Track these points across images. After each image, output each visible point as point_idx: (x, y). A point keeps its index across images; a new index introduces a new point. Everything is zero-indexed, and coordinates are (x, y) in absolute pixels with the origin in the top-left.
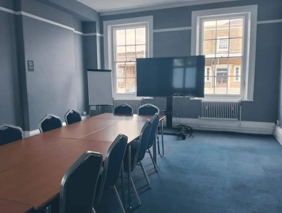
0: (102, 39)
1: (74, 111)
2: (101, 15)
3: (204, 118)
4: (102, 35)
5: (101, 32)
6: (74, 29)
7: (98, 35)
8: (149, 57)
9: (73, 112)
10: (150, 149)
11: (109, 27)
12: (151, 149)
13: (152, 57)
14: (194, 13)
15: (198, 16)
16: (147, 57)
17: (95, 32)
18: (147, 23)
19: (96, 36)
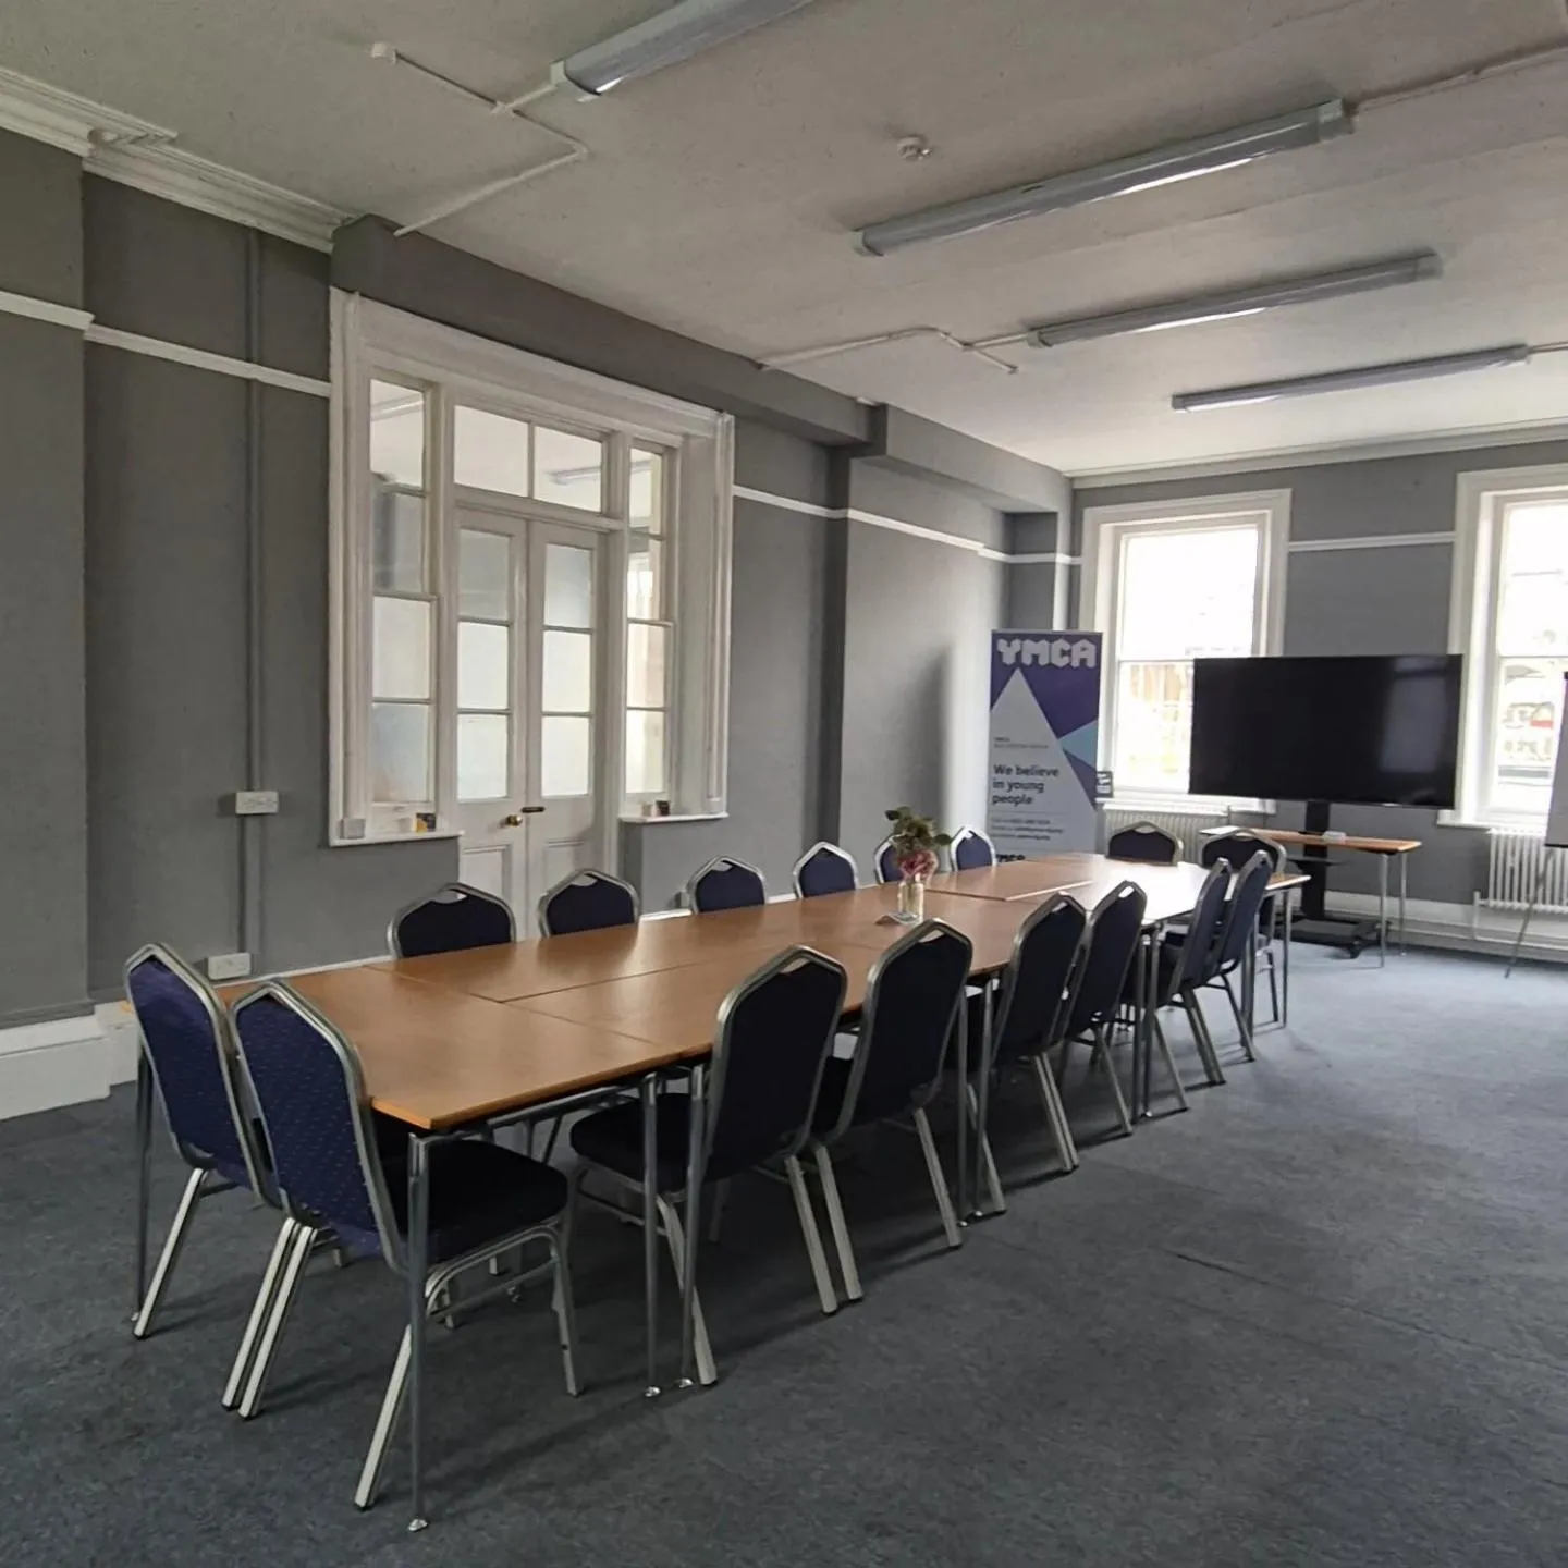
0: (1073, 573)
1: (975, 835)
2: (1077, 485)
3: (1500, 903)
4: (1077, 561)
5: (1074, 551)
6: (981, 545)
7: (1062, 559)
8: (1262, 654)
9: (970, 836)
10: (1230, 976)
11: (1106, 530)
12: (1235, 978)
13: (1277, 653)
14: (1465, 480)
15: (1489, 490)
16: (1255, 656)
17: (1053, 551)
18: (1264, 515)
19: (1053, 564)
